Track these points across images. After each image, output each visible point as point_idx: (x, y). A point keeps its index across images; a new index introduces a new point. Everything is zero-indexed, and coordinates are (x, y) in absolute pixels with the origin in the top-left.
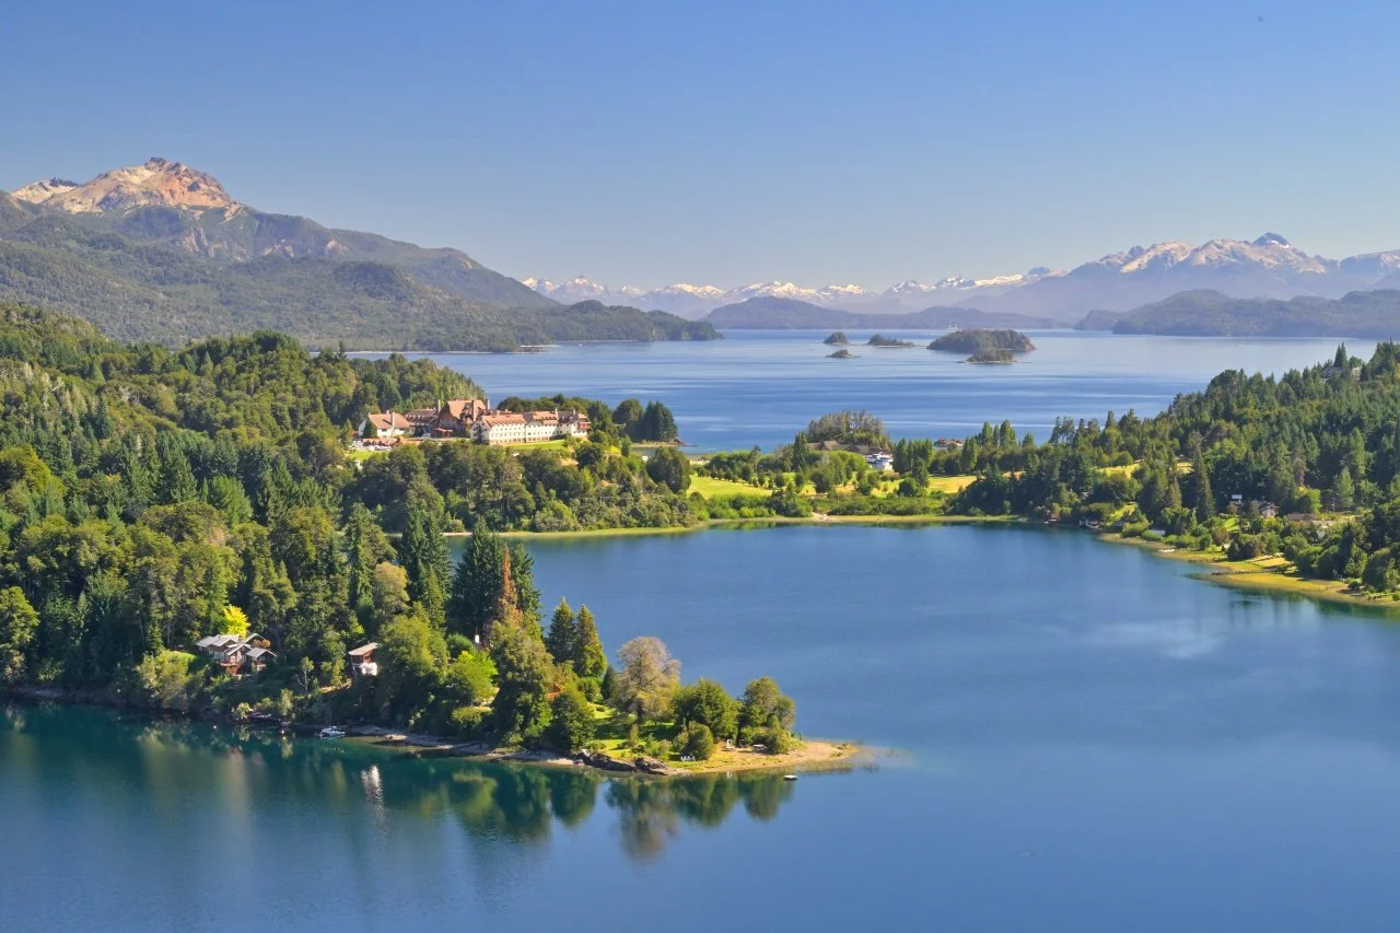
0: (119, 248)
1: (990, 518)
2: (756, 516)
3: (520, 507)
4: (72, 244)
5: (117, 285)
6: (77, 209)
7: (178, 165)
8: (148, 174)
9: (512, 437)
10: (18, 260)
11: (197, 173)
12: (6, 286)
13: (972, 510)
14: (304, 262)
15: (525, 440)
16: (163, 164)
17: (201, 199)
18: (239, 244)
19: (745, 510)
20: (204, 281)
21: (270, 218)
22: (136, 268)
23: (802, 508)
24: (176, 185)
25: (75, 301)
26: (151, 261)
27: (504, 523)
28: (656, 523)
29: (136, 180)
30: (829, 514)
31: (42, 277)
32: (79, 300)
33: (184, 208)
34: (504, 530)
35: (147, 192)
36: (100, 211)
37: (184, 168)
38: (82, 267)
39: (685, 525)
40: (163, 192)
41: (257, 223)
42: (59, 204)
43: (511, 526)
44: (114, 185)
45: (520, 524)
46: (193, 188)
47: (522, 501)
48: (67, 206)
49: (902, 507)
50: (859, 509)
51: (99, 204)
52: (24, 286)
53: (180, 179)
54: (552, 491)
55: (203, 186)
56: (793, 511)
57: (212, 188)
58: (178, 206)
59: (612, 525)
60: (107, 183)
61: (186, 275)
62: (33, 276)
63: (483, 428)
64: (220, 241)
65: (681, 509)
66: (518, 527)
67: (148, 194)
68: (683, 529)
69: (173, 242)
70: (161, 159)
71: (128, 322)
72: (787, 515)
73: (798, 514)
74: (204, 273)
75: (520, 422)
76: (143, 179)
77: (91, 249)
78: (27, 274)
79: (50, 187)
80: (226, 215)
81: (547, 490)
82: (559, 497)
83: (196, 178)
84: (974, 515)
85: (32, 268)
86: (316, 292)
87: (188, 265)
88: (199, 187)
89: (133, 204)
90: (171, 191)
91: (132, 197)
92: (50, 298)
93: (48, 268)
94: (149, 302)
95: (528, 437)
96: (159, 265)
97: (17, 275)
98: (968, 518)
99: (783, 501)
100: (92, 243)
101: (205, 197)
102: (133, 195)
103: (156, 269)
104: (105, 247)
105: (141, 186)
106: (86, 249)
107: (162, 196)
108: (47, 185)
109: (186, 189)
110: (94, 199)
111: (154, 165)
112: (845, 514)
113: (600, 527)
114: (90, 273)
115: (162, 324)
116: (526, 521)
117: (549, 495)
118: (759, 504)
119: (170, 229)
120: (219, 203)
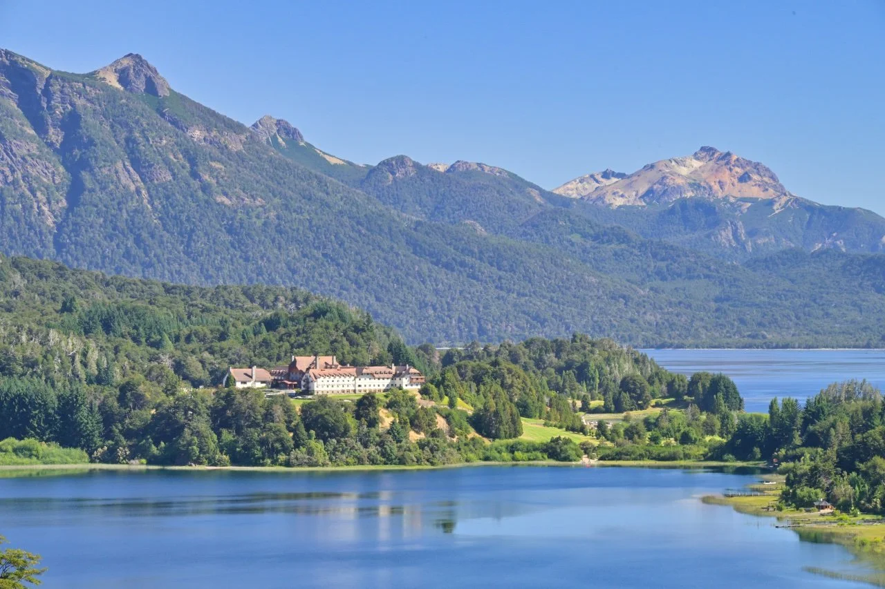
0: (623, 243)
1: (740, 464)
2: (529, 459)
3: (278, 445)
4: (576, 238)
5: (594, 280)
6: (619, 202)
7: (728, 154)
8: (697, 164)
9: (340, 388)
10: (491, 254)
11: (749, 163)
12: (474, 281)
13: (726, 457)
14: (824, 256)
15: (355, 391)
16: (713, 154)
17: (752, 191)
18: (786, 238)
19: (518, 454)
20: (707, 276)
21: (822, 210)
22: (639, 264)
23: (571, 453)
24: (726, 176)
25: (545, 297)
26: (655, 256)
27: (263, 459)
28: (402, 461)
29: (684, 171)
30: (601, 459)
31: (515, 273)
32: (548, 295)
33: (732, 200)
34: (263, 465)
35: (695, 184)
36: (644, 204)
37: (734, 158)
38: (559, 261)
39: (432, 464)
40: (713, 184)
41: (808, 215)
42: (601, 198)
43: (269, 461)
44: (660, 175)
45: (277, 460)
46: (744, 178)
47: (280, 440)
48: (609, 199)
49: (666, 453)
50: (627, 455)
51: (642, 197)
52: (494, 281)
53: (731, 170)
54: (313, 432)
55: (755, 177)
56: (563, 455)
57: (766, 179)
58: (725, 199)
59: (360, 461)
60: (652, 175)
61: (689, 270)
62: (506, 271)
63: (310, 379)
64: (767, 234)
65: (432, 450)
66: (274, 463)
67: (696, 186)
68: (430, 467)
69: (708, 236)
70: (711, 149)
71: (595, 319)
72: (558, 459)
73: (567, 459)
74: (709, 268)
75: (350, 375)
76: (693, 169)
77: (595, 244)
78: (499, 269)
79: (601, 180)
80: (775, 208)
81: (307, 430)
82: (318, 437)
83: (748, 168)
84: (726, 461)
85: (505, 263)
86: (821, 287)
87: (693, 260)
88: (750, 178)
89: (679, 197)
90: (719, 182)
91: (678, 189)
92: (518, 294)
93: (522, 262)
94: (624, 297)
95: (358, 388)
96: (663, 260)
97: (487, 269)
98: (722, 464)
99: (558, 447)
100: (596, 238)
101: (756, 188)
102: (679, 186)
103: (659, 264)
104: (609, 242)
105: (689, 178)
106: (589, 244)
107: (711, 188)
108: (599, 177)
109: (736, 181)
110: (637, 192)
111: (704, 154)
112: (613, 459)
113: (348, 464)
114: (567, 268)
115: (632, 321)
116: (282, 457)
117: (310, 437)
118: (535, 449)
119: (706, 222)
120: (771, 193)
